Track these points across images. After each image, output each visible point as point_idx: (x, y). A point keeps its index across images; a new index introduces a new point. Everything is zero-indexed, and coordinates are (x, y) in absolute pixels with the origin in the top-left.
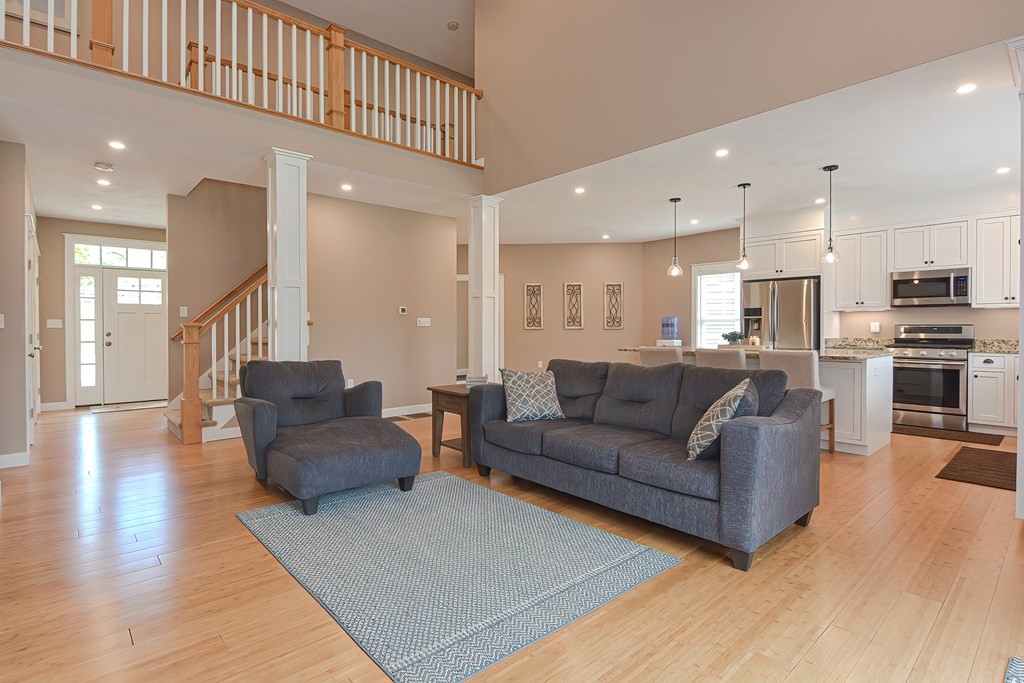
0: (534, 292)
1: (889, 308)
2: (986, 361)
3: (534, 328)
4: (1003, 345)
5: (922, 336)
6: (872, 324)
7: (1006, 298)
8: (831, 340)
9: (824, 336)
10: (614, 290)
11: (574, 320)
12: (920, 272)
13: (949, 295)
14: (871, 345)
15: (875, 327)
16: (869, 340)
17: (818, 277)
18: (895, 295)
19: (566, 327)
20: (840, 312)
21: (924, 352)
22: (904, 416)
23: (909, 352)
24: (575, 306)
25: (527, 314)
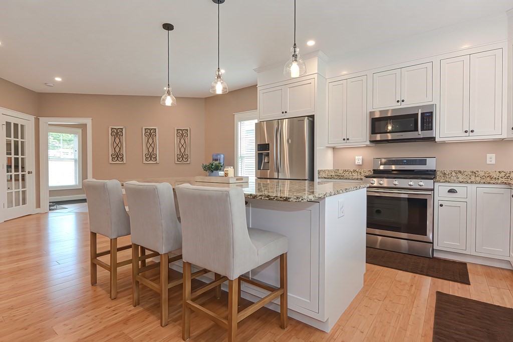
0: (117, 133)
1: (368, 143)
2: (451, 191)
3: (117, 162)
4: (459, 175)
5: (393, 167)
6: (356, 157)
7: (466, 132)
8: (324, 171)
9: (317, 168)
10: (182, 134)
11: (151, 156)
12: (393, 110)
13: (416, 130)
14: (355, 175)
15: (358, 160)
16: (354, 171)
17: (312, 117)
18: (374, 131)
19: (145, 162)
20: (333, 148)
21: (397, 182)
22: (381, 241)
23: (385, 182)
24: (151, 145)
25: (111, 151)
